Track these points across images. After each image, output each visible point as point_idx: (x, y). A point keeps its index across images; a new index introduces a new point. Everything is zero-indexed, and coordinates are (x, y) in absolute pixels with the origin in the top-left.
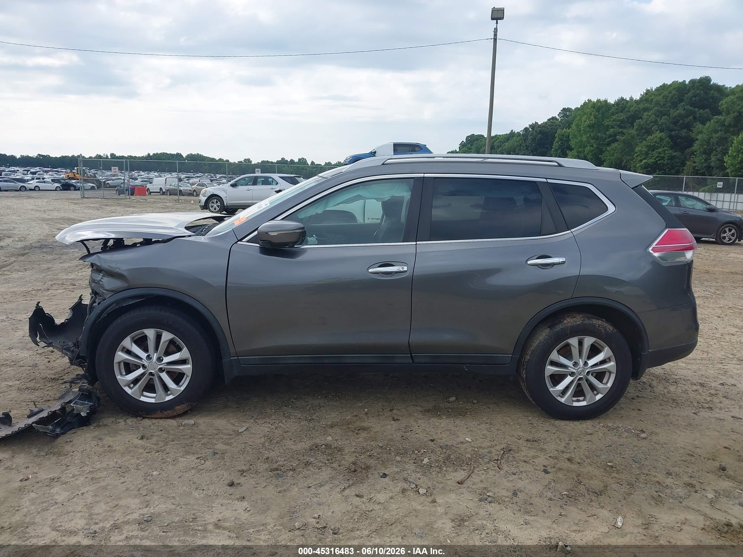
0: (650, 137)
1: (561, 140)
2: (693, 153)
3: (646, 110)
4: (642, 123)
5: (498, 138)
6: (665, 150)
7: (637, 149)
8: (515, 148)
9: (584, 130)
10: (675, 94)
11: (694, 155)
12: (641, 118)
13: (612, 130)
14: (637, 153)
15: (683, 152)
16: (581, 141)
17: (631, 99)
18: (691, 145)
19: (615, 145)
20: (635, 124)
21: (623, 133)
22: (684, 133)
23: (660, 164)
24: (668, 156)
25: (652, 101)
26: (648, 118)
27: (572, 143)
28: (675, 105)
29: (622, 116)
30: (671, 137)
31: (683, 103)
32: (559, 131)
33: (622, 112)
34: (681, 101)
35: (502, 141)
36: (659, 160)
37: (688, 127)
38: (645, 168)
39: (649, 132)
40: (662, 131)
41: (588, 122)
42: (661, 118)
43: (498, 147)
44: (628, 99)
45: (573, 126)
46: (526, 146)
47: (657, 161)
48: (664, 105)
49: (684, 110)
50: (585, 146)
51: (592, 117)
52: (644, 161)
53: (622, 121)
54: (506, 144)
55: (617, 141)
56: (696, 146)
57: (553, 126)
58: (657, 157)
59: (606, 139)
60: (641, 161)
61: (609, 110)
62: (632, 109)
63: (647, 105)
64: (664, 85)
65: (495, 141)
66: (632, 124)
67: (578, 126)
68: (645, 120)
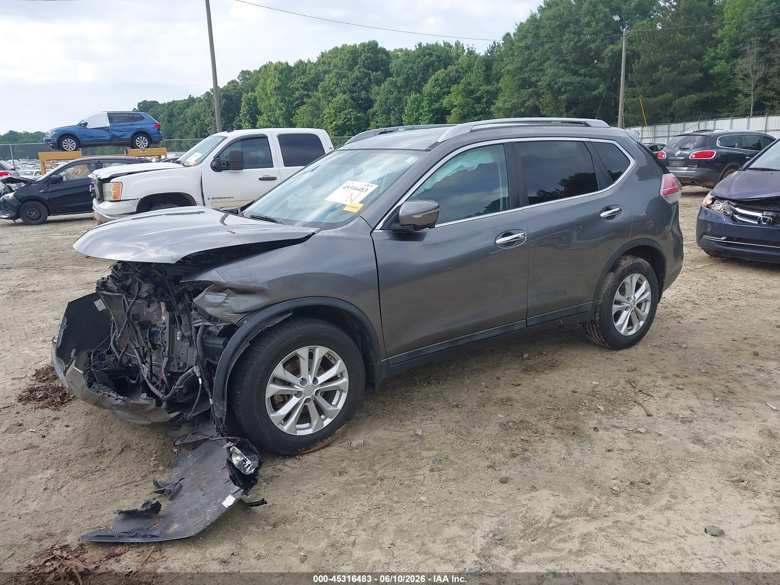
0: (335, 99)
1: (247, 104)
2: (374, 114)
3: (326, 72)
4: (325, 85)
5: (177, 104)
6: (351, 111)
7: (325, 112)
8: (200, 115)
9: (271, 93)
10: (350, 57)
11: (376, 115)
12: (323, 80)
13: (297, 93)
14: (325, 115)
15: (365, 113)
16: (270, 105)
17: (309, 62)
18: (371, 106)
19: (304, 107)
20: (319, 86)
21: (308, 96)
22: (363, 94)
23: (348, 125)
24: (354, 118)
25: (329, 63)
26: (330, 81)
27: (261, 106)
28: (351, 68)
29: (304, 79)
30: (353, 98)
31: (358, 66)
32: (244, 95)
33: (303, 74)
34: (356, 63)
35: (182, 107)
36: (347, 121)
37: (366, 88)
38: (336, 130)
39: (333, 95)
40: (344, 93)
41: (273, 85)
42: (341, 80)
43: (179, 114)
44: (306, 62)
45: (258, 88)
46: (211, 111)
47: (345, 123)
48: (342, 67)
49: (360, 72)
50: (274, 110)
51: (277, 80)
52: (334, 123)
53: (306, 84)
54: (189, 110)
55: (305, 103)
56: (376, 107)
57: (236, 89)
58: (345, 118)
59: (293, 101)
60: (331, 123)
61: (291, 72)
62: (312, 71)
63: (326, 67)
64: (336, 49)
65: (174, 108)
66: (316, 86)
67: (263, 89)
68: (327, 82)
